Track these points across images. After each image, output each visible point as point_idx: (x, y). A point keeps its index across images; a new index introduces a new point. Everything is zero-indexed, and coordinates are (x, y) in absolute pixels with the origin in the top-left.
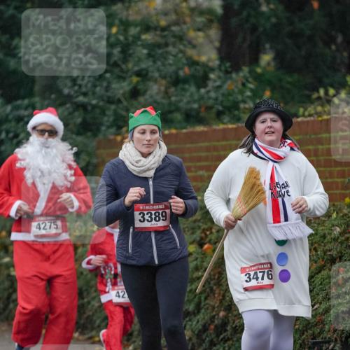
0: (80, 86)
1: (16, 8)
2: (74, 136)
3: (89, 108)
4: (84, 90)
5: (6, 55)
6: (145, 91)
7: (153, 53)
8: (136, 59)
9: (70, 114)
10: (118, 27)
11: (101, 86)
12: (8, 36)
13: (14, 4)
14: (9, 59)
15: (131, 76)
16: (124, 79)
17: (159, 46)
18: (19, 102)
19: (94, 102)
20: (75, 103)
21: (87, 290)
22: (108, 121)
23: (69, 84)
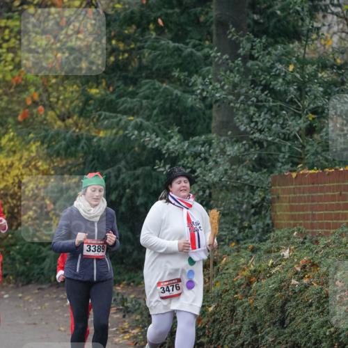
0: (256, 123)
1: (194, 46)
2: (249, 172)
3: (265, 144)
4: (260, 126)
5: (184, 92)
6: (322, 129)
7: (329, 91)
8: (313, 97)
9: (246, 150)
10: (295, 65)
11: (277, 123)
12: (186, 73)
13: (193, 42)
14: (186, 95)
15: (307, 114)
16: (300, 116)
17: (335, 84)
18: (196, 138)
19: (270, 139)
20: (252, 139)
21: (260, 325)
22: (284, 158)
23: (246, 121)
